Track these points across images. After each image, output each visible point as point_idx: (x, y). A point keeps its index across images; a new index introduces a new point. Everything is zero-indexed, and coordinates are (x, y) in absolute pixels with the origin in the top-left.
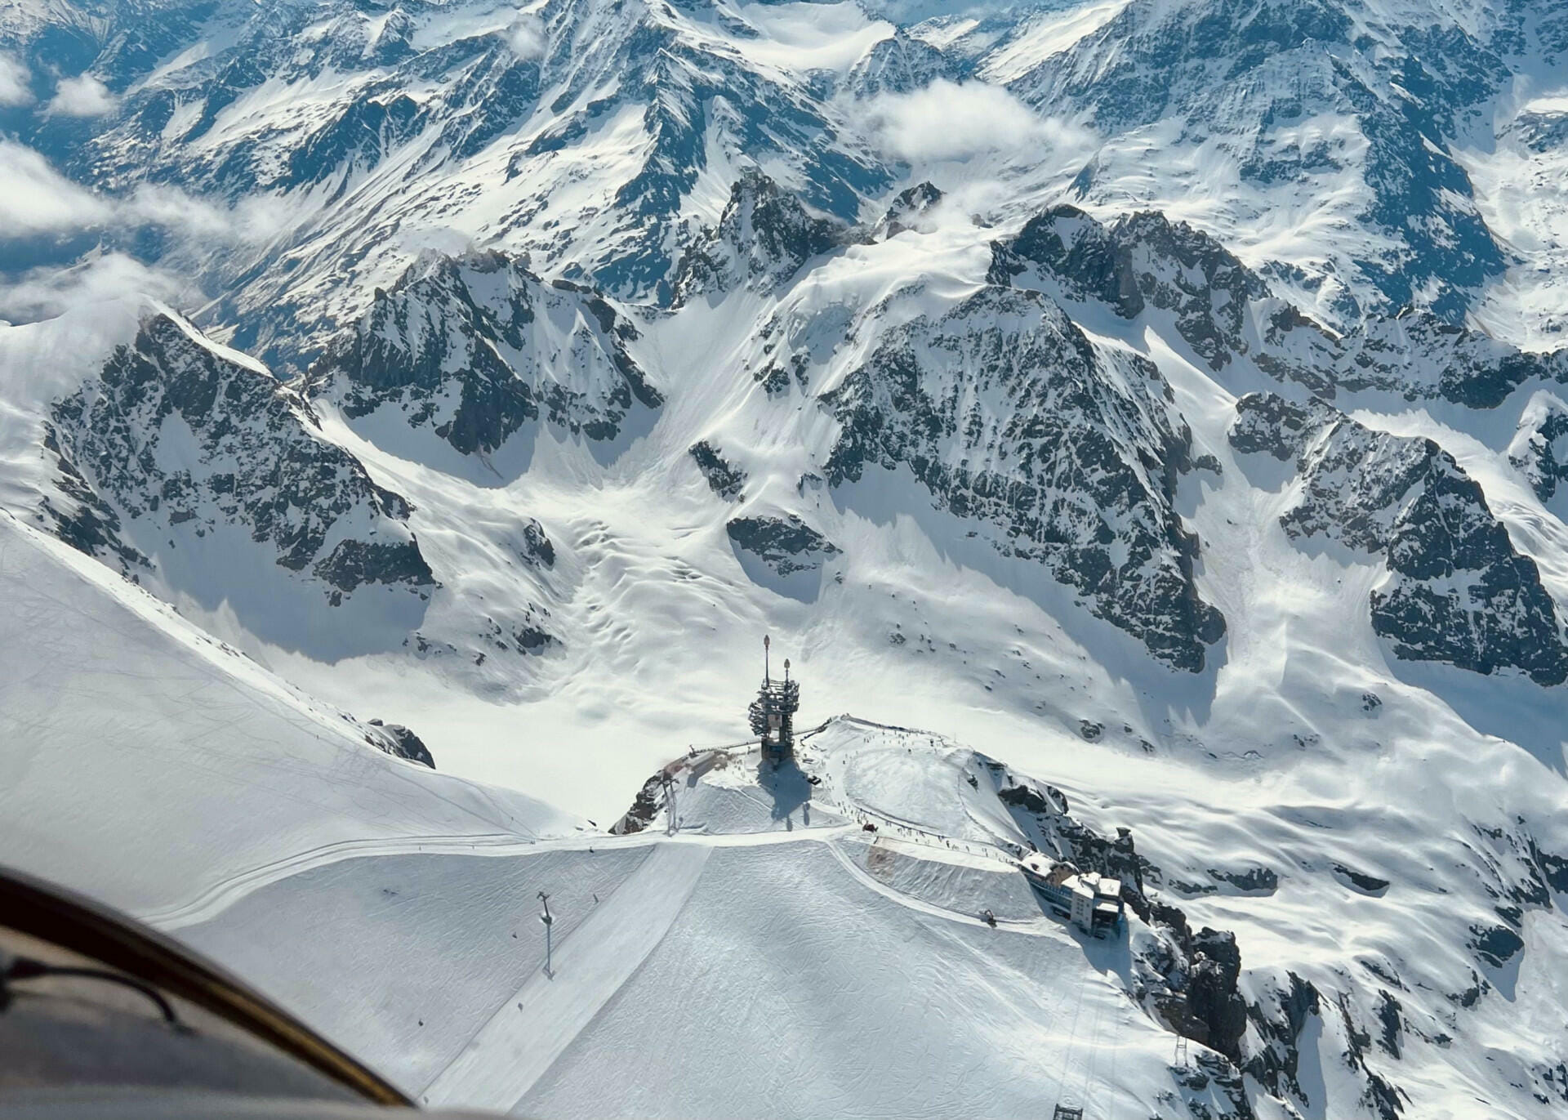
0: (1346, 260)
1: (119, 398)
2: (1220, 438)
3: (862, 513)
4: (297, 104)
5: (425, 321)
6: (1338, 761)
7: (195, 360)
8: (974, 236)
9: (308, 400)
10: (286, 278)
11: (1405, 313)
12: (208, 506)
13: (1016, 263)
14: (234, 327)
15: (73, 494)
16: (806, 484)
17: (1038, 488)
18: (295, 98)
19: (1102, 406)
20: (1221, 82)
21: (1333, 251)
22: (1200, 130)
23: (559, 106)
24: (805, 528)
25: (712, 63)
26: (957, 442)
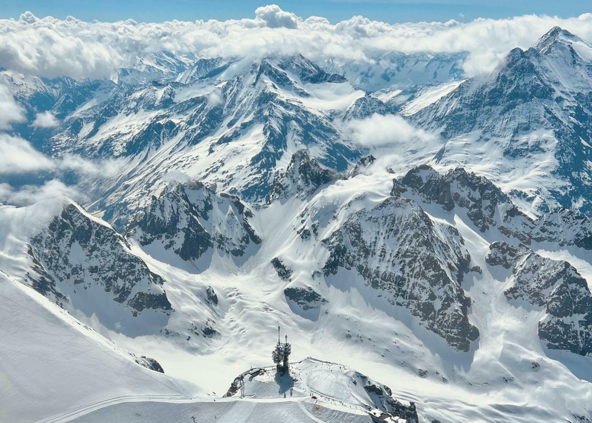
0: (545, 190)
1: (55, 236)
2: (482, 259)
3: (336, 287)
4: (129, 124)
5: (171, 208)
6: (520, 388)
7: (84, 222)
8: (386, 176)
9: (126, 238)
10: (124, 192)
11: (562, 211)
12: (88, 277)
13: (403, 188)
14: (104, 211)
15: (38, 272)
16: (315, 275)
17: (407, 278)
18: (129, 121)
19: (434, 246)
20: (498, 116)
21: (540, 186)
22: (487, 136)
23: (230, 125)
24: (314, 292)
25: (291, 107)
26: (376, 259)
